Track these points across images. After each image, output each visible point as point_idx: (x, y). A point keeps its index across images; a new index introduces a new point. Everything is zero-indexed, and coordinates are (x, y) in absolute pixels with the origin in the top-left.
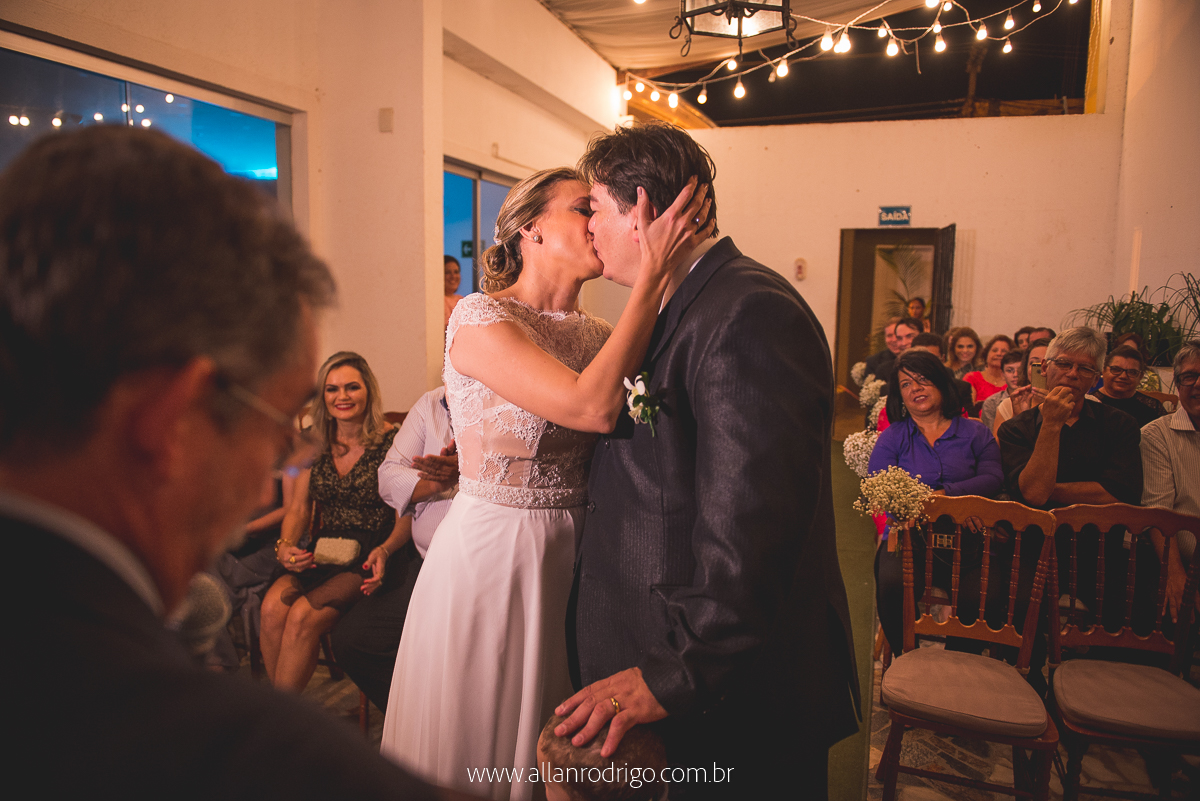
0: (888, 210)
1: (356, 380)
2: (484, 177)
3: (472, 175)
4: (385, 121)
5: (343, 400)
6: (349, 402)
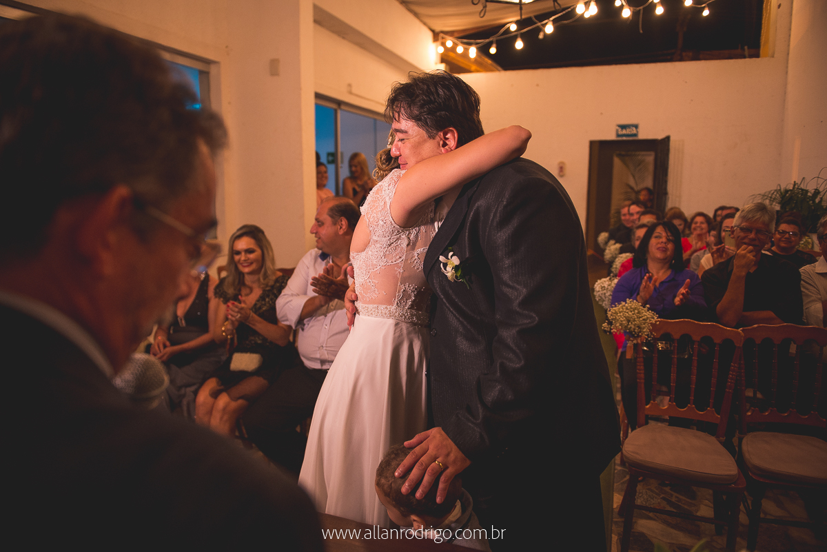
0: (623, 127)
1: (252, 246)
2: (343, 107)
3: (334, 106)
4: (274, 67)
5: (245, 260)
6: (249, 261)
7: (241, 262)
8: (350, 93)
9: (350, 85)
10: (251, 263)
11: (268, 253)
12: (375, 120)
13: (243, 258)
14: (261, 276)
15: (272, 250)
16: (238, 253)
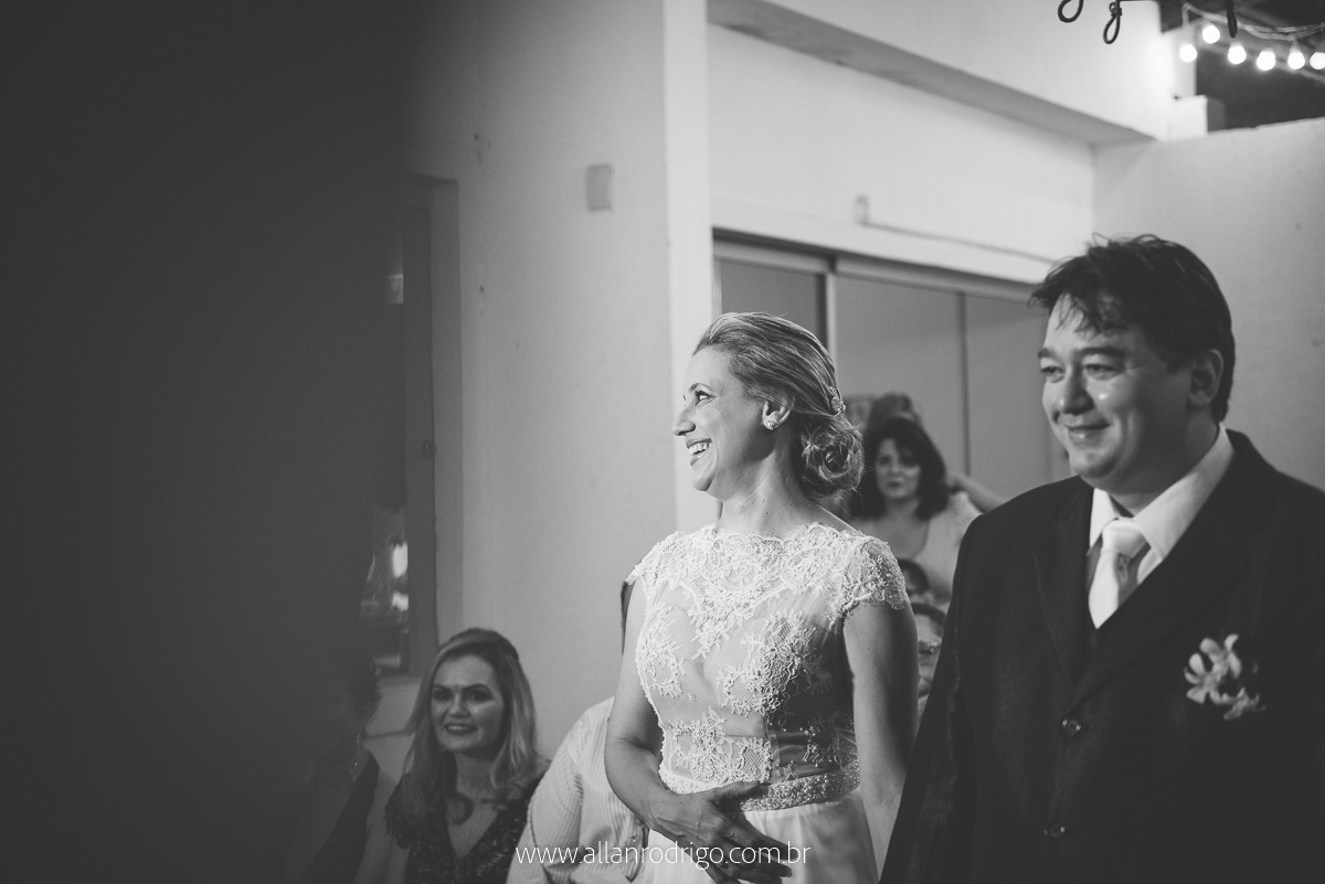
1: (483, 681)
2: (843, 267)
3: (814, 266)
4: (597, 188)
5: (458, 716)
6: (468, 721)
7: (448, 720)
8: (865, 223)
9: (862, 201)
10: (472, 729)
11: (521, 708)
12: (961, 295)
13: (455, 709)
14: (493, 768)
15: (531, 704)
16: (446, 694)
